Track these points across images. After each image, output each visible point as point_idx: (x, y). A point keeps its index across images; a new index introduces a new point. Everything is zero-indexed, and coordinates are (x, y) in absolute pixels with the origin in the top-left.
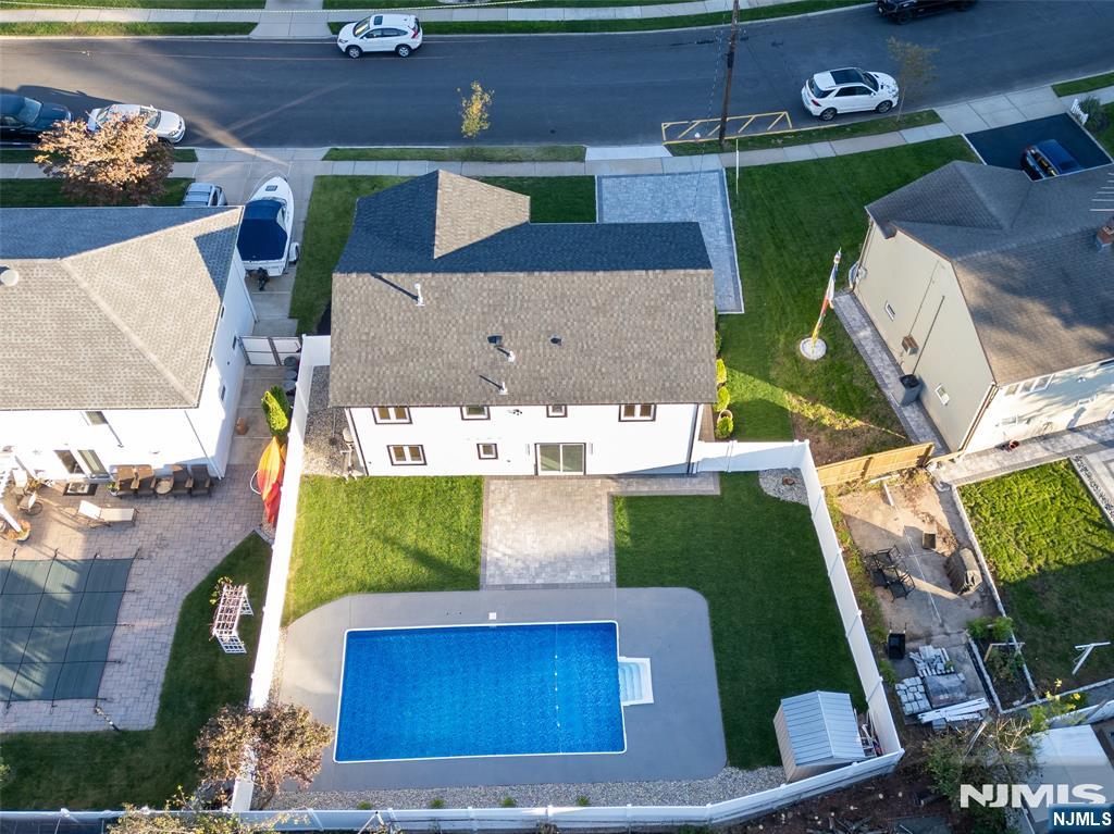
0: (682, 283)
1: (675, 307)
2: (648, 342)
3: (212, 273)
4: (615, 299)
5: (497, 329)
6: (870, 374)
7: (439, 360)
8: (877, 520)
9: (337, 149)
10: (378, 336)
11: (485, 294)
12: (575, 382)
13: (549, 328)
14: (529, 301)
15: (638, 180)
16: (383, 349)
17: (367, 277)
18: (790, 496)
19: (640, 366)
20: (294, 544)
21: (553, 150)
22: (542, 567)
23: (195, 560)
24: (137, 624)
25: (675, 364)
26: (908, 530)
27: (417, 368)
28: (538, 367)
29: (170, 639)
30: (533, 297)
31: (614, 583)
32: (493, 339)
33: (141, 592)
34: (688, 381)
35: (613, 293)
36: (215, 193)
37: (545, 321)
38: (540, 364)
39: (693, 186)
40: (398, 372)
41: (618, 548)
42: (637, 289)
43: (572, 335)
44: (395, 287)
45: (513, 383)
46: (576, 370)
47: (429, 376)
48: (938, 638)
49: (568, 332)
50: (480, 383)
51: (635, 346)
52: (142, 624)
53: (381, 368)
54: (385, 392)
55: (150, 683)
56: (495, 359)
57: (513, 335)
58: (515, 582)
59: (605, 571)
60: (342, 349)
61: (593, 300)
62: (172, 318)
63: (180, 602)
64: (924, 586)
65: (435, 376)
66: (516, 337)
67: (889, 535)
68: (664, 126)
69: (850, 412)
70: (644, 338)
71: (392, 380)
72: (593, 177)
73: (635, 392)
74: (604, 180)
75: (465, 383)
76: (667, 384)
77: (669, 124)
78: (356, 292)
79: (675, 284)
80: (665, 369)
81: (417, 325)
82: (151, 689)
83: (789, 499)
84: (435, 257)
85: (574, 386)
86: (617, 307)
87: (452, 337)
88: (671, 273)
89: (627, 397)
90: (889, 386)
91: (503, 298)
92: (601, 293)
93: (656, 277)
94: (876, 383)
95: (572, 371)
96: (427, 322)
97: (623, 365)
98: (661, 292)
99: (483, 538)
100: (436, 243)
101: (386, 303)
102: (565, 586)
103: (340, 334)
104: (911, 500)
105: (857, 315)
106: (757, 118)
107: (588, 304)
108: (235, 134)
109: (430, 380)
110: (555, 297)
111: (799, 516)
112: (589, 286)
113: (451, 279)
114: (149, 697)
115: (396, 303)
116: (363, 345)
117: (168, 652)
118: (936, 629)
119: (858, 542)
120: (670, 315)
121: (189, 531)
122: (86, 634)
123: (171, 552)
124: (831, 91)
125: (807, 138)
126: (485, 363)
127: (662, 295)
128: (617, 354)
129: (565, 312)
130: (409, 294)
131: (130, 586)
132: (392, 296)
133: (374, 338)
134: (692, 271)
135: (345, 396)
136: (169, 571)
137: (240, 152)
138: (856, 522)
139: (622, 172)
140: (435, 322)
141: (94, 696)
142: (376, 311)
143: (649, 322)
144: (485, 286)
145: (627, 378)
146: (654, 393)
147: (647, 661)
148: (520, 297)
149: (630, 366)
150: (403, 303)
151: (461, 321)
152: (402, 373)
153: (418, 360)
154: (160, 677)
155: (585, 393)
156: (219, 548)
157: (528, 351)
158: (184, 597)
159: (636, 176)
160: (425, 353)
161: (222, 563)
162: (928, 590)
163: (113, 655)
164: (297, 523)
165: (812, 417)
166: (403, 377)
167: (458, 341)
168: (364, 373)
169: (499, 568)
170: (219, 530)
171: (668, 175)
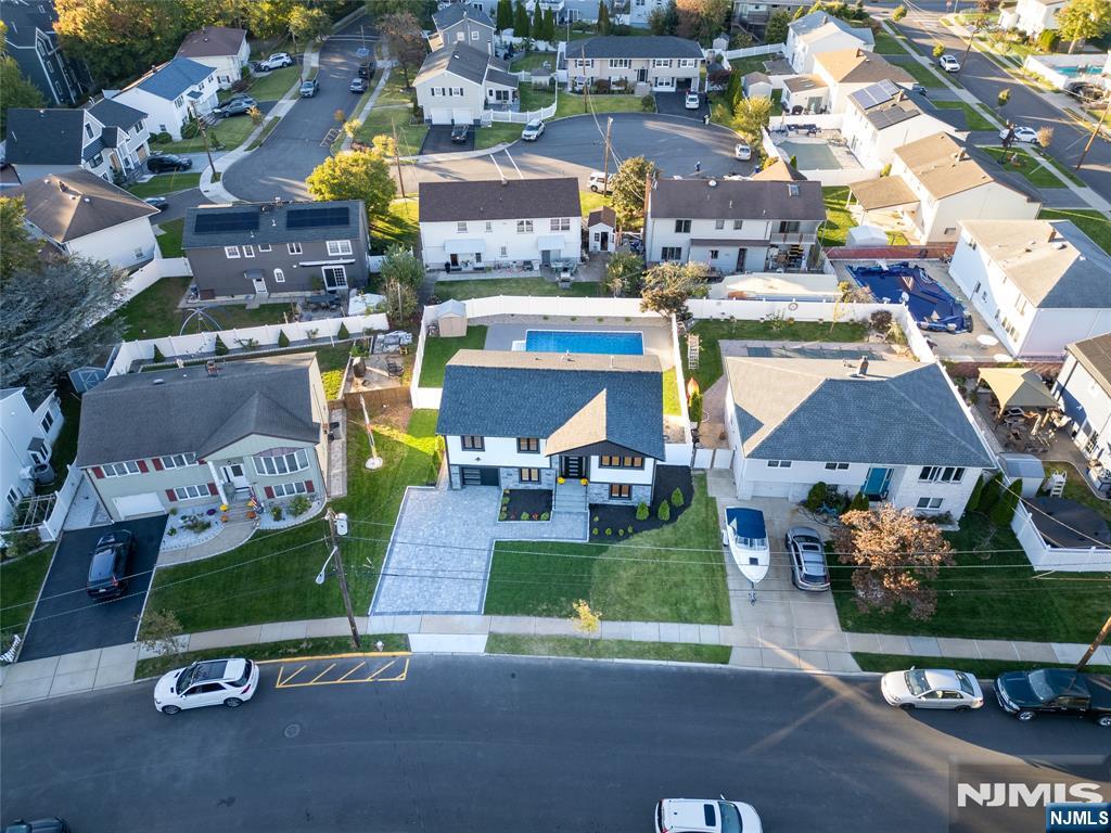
9: (723, 663)
15: (447, 607)
68: (402, 677)
72: (485, 613)
74: (477, 610)
77: (397, 679)
84: (605, 391)
106: (309, 681)
139: (459, 618)
159: (447, 613)
171: (419, 613)
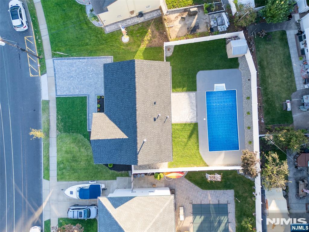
0: (139, 68)
1: (146, 71)
2: (155, 79)
3: (127, 201)
4: (144, 87)
5: (152, 119)
6: (133, 25)
7: (160, 134)
8: (178, 30)
9: (44, 177)
10: (154, 151)
11: (143, 123)
12: (165, 98)
13: (152, 105)
14: (144, 110)
15: (58, 84)
16: (158, 149)
17: (139, 156)
18: (172, 50)
19: (161, 81)
20: (187, 167)
21: (44, 110)
22: (192, 109)
23: (192, 189)
24: (209, 199)
25: (161, 72)
26: (180, 23)
27: (163, 139)
28: (162, 108)
29: (213, 191)
30: (143, 109)
31: (196, 92)
32: (155, 120)
33: (201, 200)
34: (165, 69)
35: (142, 87)
36: (72, 209)
37: (150, 106)
38: (161, 107)
39: (60, 68)
40: (164, 144)
41: (186, 91)
42: (141, 81)
43: (153, 99)
44: (141, 147)
45: (166, 114)
46: (162, 98)
47: (164, 136)
48: (207, 21)
49: (152, 100)
50: (166, 123)
51: (156, 82)
52: (210, 198)
53: (163, 149)
54: (169, 147)
55: (224, 193)
56: (160, 119)
57: (153, 115)
58: (195, 115)
59: (193, 94)
60: (158, 160)
61: (144, 93)
62: (146, 208)
63: (203, 190)
64: (194, 22)
65: (164, 135)
66: (154, 114)
67: (181, 28)
68: (31, 75)
69: (146, 32)
70: (154, 80)
71: (166, 146)
72: (56, 97)
73: (168, 83)
74: (58, 94)
75: (166, 127)
76: (166, 74)
77: (31, 74)
78: (143, 158)
79: (139, 70)
80: (162, 75)
81: (151, 140)
82: (225, 192)
83: (173, 50)
84: (127, 137)
85: (166, 99)
86: (146, 87)
87: (154, 131)
88: (136, 71)
89: (169, 85)
90: (138, 21)
91: (144, 117)
92: (142, 91)
93: (137, 75)
94: (137, 24)
95: (162, 99)
96: (151, 138)
97: (161, 86)
98: (141, 74)
99: (184, 123)
100: (122, 138)
101: (146, 149)
102: (196, 103)
103: (154, 161)
104: (172, 21)
105: (113, 26)
106: (27, 46)
107: (145, 95)
108: (36, 210)
109: (165, 136)
110: (143, 103)
111: (178, 48)
112: (140, 94)
113: (139, 132)
114: (227, 192)
115: (145, 147)
116: (157, 154)
117: (216, 191)
118: (205, 21)
119: (183, 35)
120: (148, 72)
121: (184, 193)
122: (212, 210)
123: (190, 195)
124: (22, 21)
125: (37, 32)
126: (161, 122)
127: (143, 74)
128: (158, 87)
129: (147, 101)
130: (143, 144)
131: (200, 203)
132: (144, 148)
133: (155, 152)
134: (136, 65)
135: (170, 158)
136: (195, 195)
137: (45, 207)
138: (178, 35)
139: (54, 89)
140: (151, 136)
141: (227, 205)
142: (148, 152)
143: (150, 78)
144: (141, 122)
145: (164, 85)
146: (168, 78)
147: (215, 85)
148: (143, 113)
149: (161, 84)
150: (145, 145)
151: (150, 129)
152: (164, 143)
153: (161, 139)
154: (222, 191)
155: (168, 96)
156: (189, 184)
157: (158, 110)
158: (202, 190)
159: (56, 85)
160: (159, 138)
161: (193, 183)
162: (195, 21)
163: (217, 203)
164: (182, 167)
165: (148, 42)
166: (165, 143)
167: (155, 129)
168: (164, 153)
169: (192, 119)
170: (184, 185)
171: (55, 75)
